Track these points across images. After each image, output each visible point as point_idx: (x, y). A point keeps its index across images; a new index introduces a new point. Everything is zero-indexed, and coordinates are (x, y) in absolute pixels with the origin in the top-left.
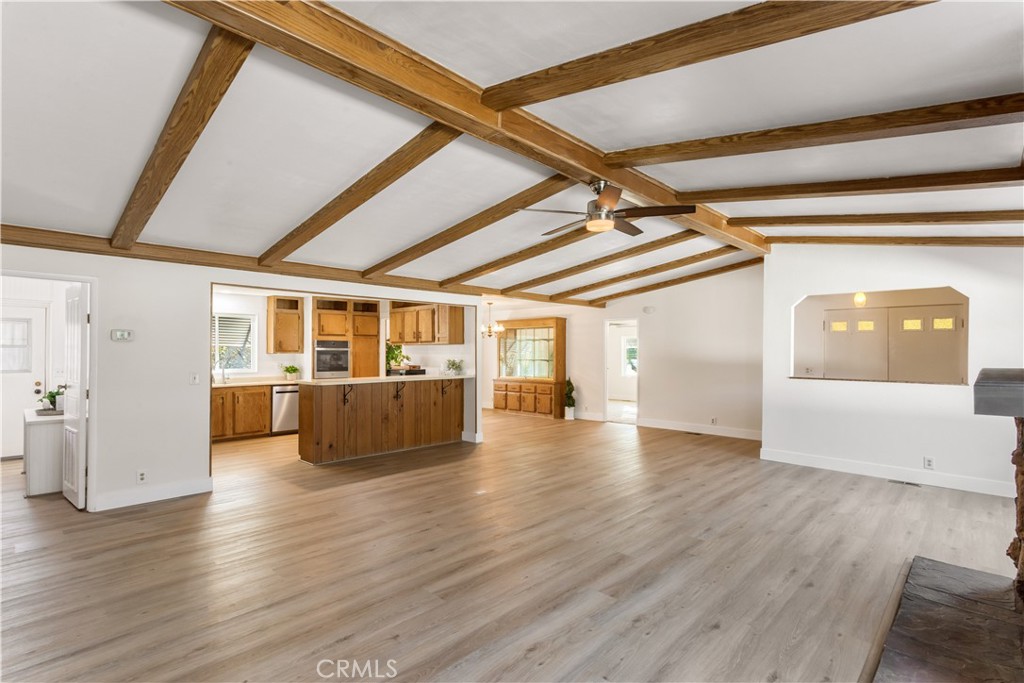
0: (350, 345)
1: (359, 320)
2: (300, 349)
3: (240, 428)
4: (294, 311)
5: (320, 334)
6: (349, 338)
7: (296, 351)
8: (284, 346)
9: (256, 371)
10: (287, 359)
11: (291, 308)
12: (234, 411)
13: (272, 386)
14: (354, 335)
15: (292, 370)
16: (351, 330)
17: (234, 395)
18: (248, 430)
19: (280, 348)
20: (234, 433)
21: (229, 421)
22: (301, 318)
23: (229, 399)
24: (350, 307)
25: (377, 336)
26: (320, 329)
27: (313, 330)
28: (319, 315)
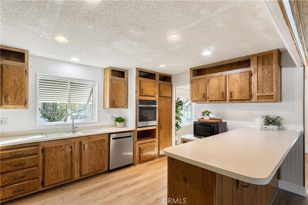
0: (157, 103)
1: (162, 87)
2: (126, 106)
3: (85, 171)
4: (122, 79)
5: (140, 95)
6: (156, 98)
7: (124, 107)
8: (116, 103)
9: (97, 121)
10: (117, 112)
11: (119, 76)
12: (81, 157)
13: (110, 134)
14: (159, 96)
15: (120, 120)
16: (157, 93)
17: (80, 143)
18: (92, 171)
19: (113, 104)
20: (81, 175)
21: (76, 166)
22: (126, 84)
23: (77, 146)
24: (157, 77)
25: (171, 98)
26: (141, 91)
27: (136, 92)
28: (140, 82)
